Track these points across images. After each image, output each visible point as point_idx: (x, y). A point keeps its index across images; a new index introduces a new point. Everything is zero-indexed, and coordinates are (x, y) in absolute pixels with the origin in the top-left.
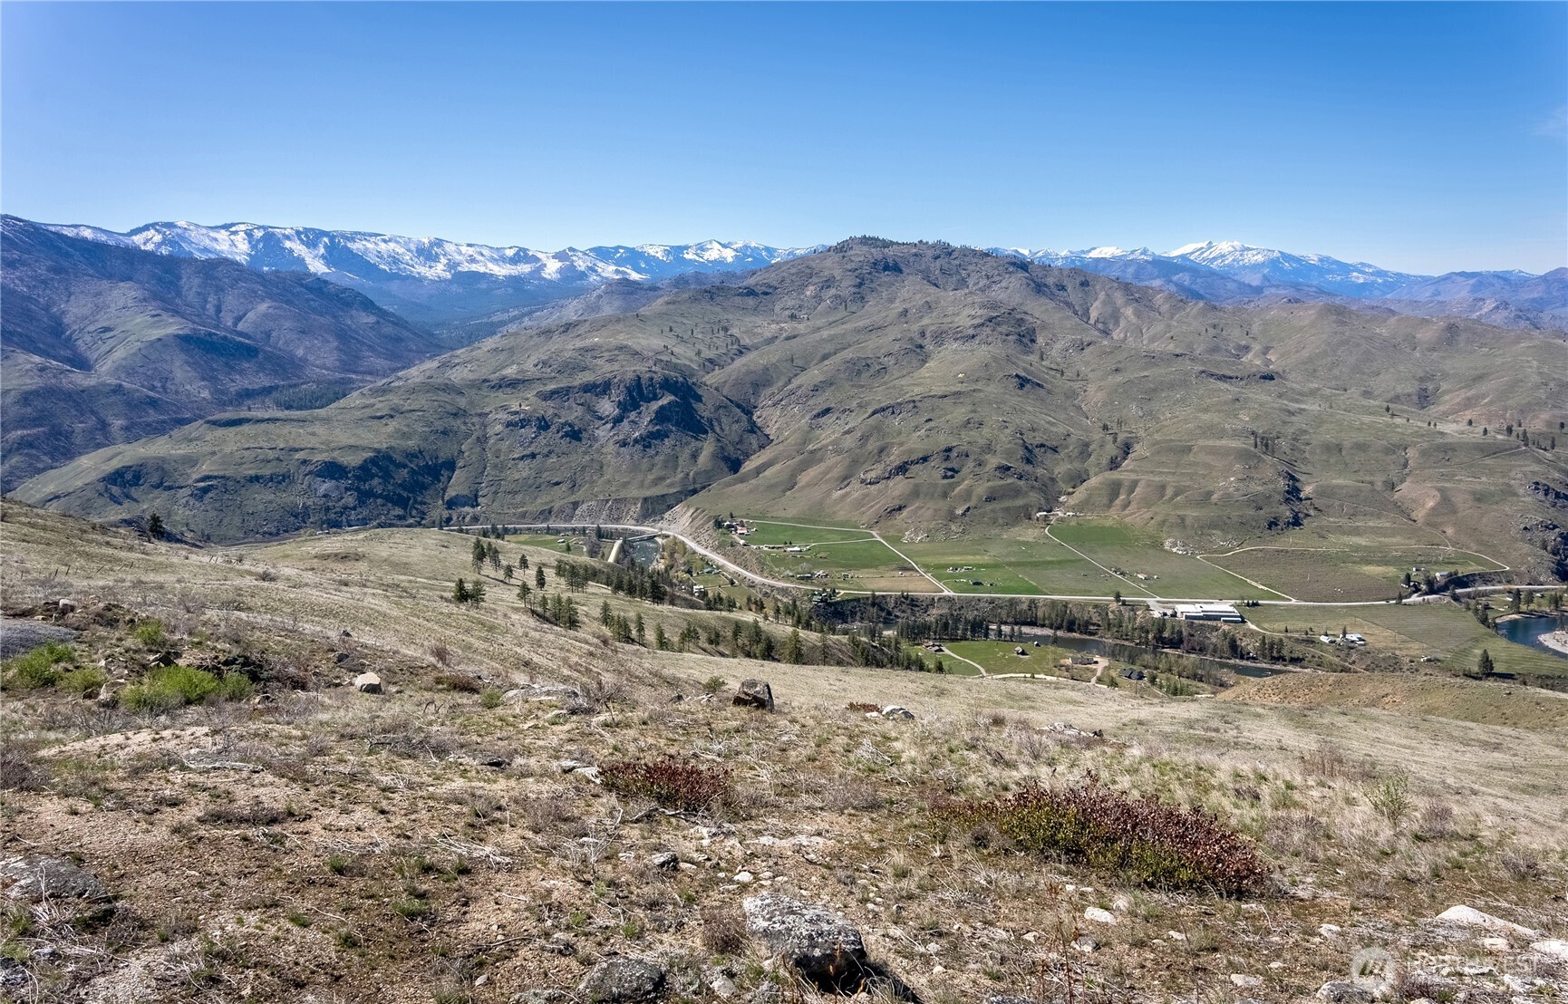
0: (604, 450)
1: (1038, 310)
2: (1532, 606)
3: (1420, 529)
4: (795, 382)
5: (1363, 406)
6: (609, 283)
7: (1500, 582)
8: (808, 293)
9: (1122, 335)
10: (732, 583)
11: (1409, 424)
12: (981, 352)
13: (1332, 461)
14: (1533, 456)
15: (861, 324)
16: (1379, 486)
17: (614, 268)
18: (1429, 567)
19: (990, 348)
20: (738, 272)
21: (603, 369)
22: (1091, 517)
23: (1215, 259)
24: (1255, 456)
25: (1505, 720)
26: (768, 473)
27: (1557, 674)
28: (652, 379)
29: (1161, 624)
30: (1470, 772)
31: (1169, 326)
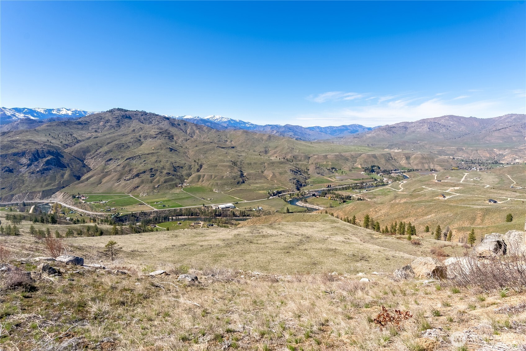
0: (24, 176)
1: (173, 130)
2: (294, 197)
3: (270, 181)
4: (99, 151)
5: (254, 154)
6: (21, 120)
7: (287, 192)
8: (101, 124)
9: (196, 138)
10: (81, 215)
11: (264, 158)
12: (159, 141)
13: (250, 167)
14: (289, 164)
15: (120, 133)
16: (260, 172)
17: (23, 115)
18: (273, 190)
19: (161, 140)
20: (74, 118)
21: (21, 147)
22: (194, 185)
23: (215, 120)
24: (232, 166)
26: (91, 179)
28: (43, 151)
29: (216, 211)
31: (208, 135)
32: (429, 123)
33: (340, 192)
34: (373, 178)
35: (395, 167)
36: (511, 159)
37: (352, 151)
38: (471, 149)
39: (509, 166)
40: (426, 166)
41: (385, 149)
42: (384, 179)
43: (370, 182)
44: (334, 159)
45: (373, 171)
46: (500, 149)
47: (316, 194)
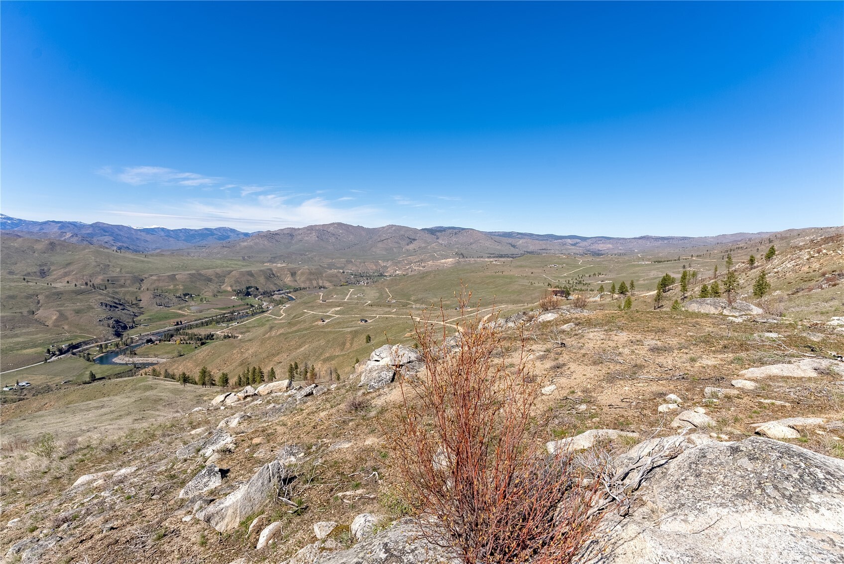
2: (108, 349)
3: (51, 329)
5: (9, 279)
7: (93, 343)
14: (98, 293)
16: (25, 313)
18: (58, 344)
25: (104, 395)
27: (122, 371)
30: (92, 421)
32: (317, 230)
33: (195, 331)
34: (248, 304)
35: (279, 286)
36: (392, 271)
37: (217, 267)
38: (359, 261)
39: (391, 278)
40: (315, 283)
41: (266, 262)
42: (263, 304)
43: (244, 309)
44: (188, 280)
45: (248, 294)
46: (384, 261)
47: (153, 338)
